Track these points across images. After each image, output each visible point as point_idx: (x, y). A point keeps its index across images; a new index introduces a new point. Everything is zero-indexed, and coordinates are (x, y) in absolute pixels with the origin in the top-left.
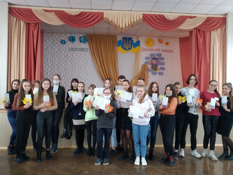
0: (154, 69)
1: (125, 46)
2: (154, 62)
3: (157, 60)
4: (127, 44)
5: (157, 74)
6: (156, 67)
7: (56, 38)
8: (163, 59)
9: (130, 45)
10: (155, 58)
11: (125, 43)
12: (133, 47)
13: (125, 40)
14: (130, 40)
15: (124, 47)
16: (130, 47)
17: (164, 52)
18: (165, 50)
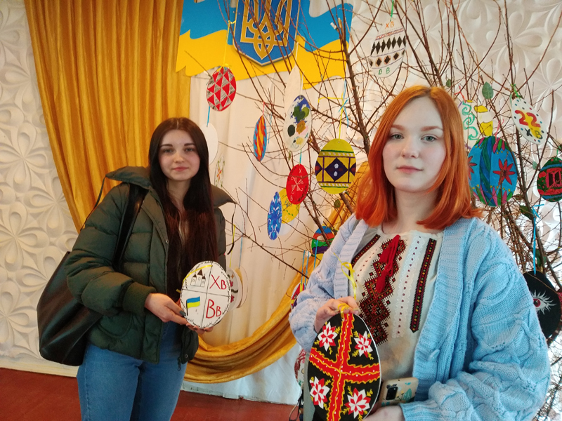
1: (249, 34)
4: (266, 21)
9: (284, 28)
11: (251, 15)
12: (300, 41)
15: (244, 39)
16: (284, 43)
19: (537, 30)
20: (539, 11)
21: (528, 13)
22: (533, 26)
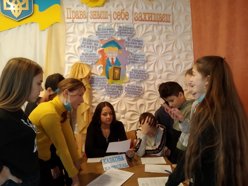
0: (111, 76)
1: (8, 6)
2: (112, 54)
3: (119, 48)
5: (124, 93)
6: (117, 71)
8: (139, 44)
10: (113, 43)
12: (37, 7)
15: (5, 8)
16: (27, 8)
17: (142, 20)
18: (145, 14)
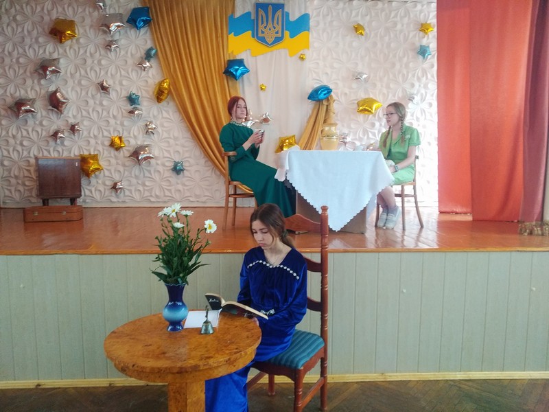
1: (263, 32)
7: (45, 11)
9: (279, 28)
11: (262, 23)
12: (287, 33)
13: (261, 12)
14: (279, 13)
15: (260, 35)
16: (280, 35)
19: (395, 19)
20: (395, 10)
21: (390, 12)
22: (393, 18)
